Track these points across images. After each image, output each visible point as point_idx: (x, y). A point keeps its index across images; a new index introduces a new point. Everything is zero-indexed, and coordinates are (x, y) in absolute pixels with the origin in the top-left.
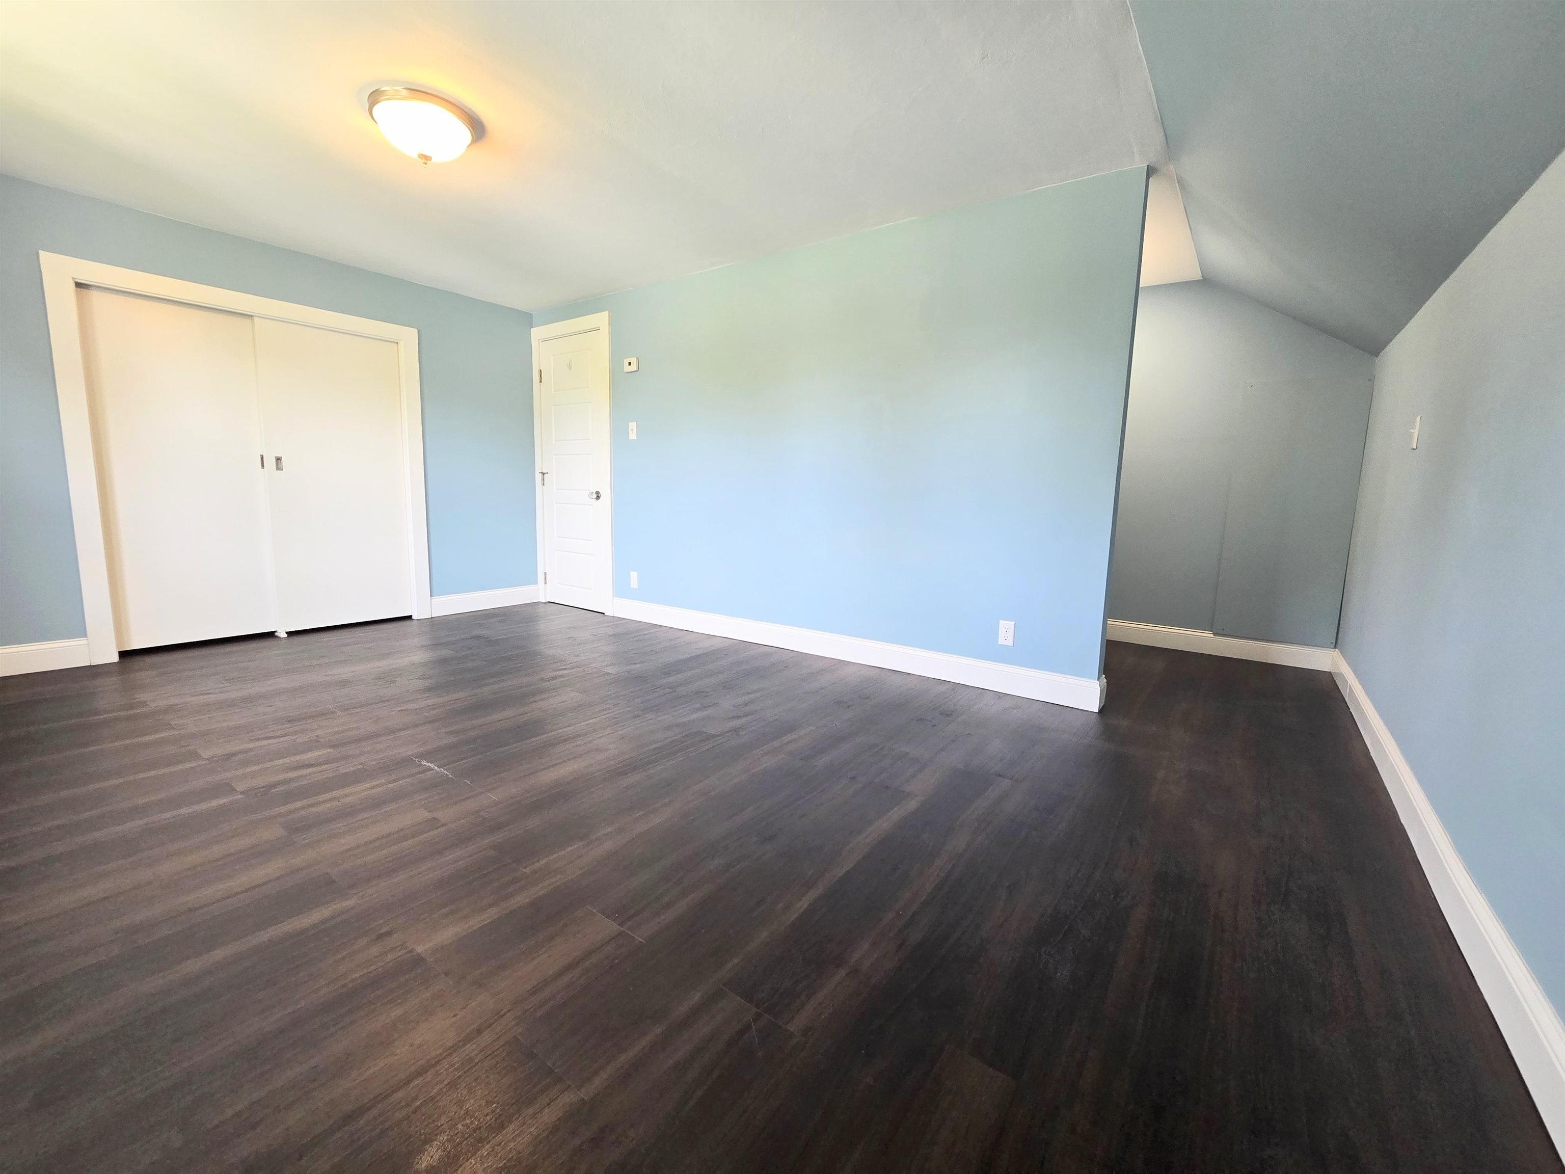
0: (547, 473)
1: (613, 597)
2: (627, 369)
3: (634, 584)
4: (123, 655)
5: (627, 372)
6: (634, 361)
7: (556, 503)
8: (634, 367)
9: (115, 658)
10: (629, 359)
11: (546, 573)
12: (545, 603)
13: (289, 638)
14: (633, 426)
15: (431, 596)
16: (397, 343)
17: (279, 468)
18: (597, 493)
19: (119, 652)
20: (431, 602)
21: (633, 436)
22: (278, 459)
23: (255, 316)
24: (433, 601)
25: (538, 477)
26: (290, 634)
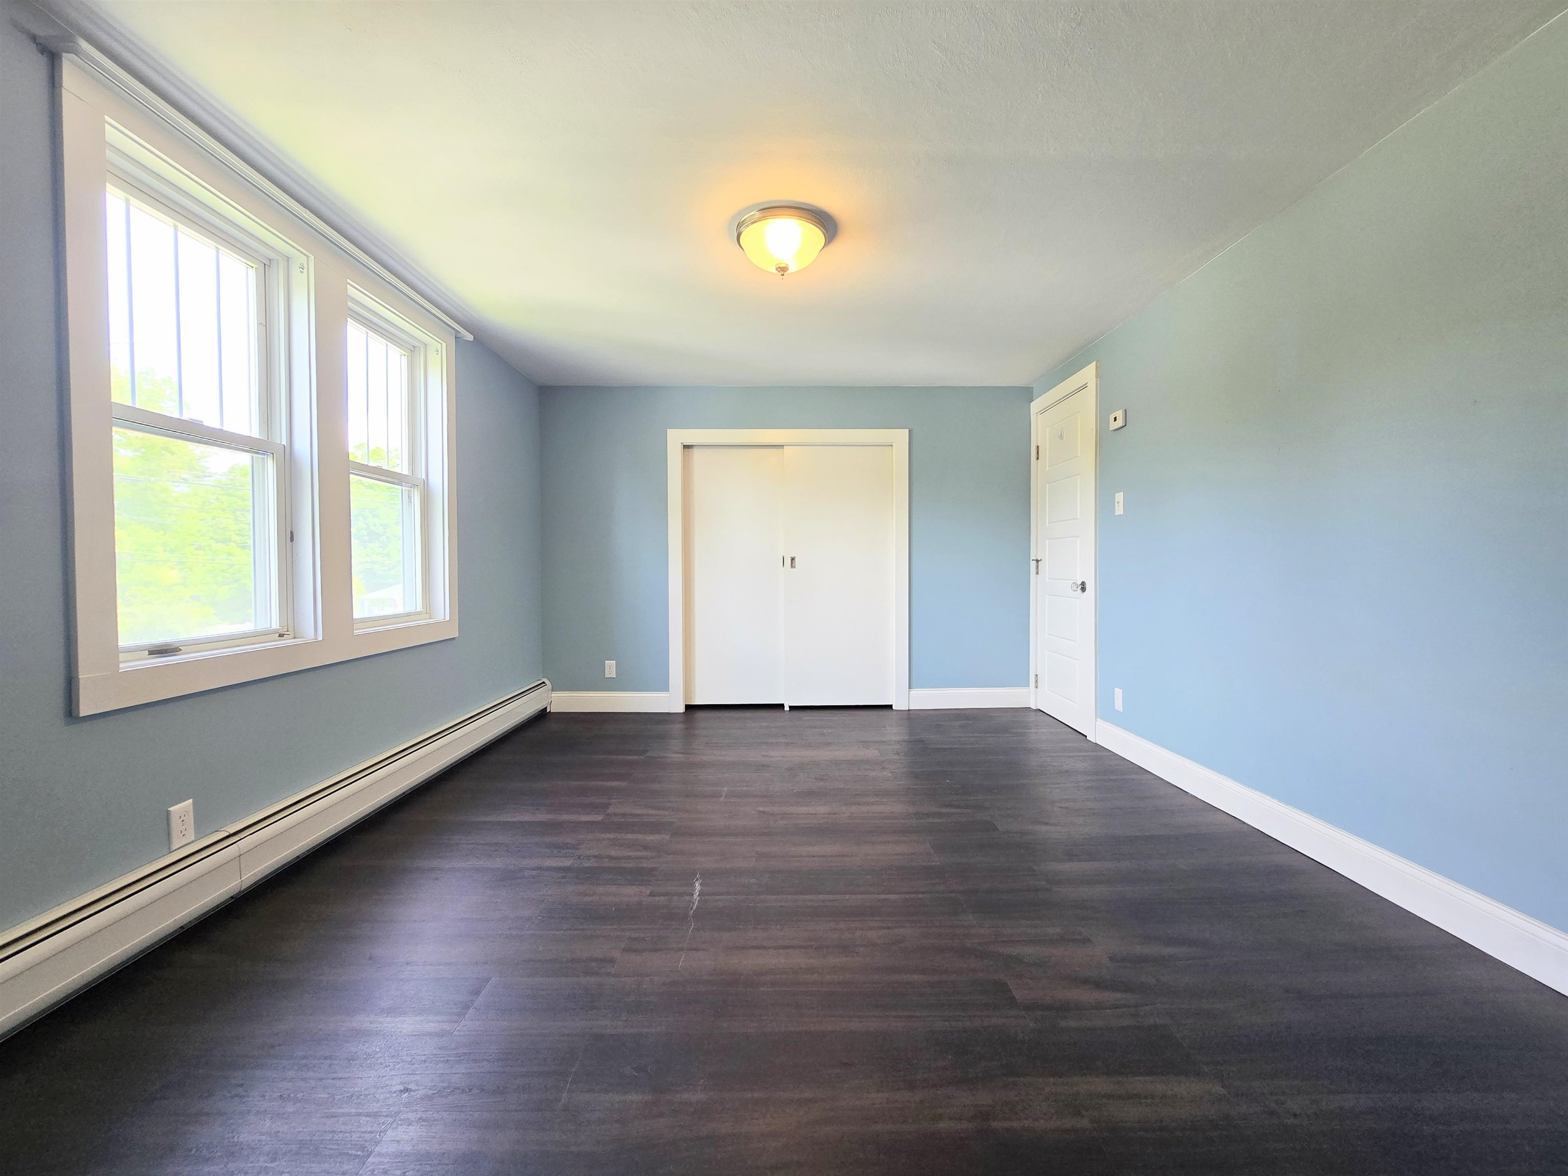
0: (1041, 560)
1: (1096, 717)
2: (1114, 425)
3: (1119, 705)
4: (688, 707)
5: (1116, 430)
6: (1120, 414)
7: (1048, 595)
8: (1120, 423)
9: (682, 709)
10: (1114, 414)
11: (1037, 675)
12: (1036, 710)
13: (791, 712)
14: (1119, 497)
15: (910, 688)
16: (892, 446)
17: (792, 566)
18: (1083, 584)
19: (686, 705)
20: (909, 694)
21: (1119, 510)
22: (793, 559)
23: (785, 445)
24: (911, 693)
25: (1033, 564)
26: (791, 708)
